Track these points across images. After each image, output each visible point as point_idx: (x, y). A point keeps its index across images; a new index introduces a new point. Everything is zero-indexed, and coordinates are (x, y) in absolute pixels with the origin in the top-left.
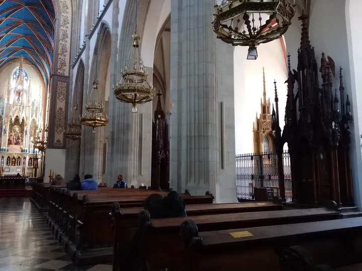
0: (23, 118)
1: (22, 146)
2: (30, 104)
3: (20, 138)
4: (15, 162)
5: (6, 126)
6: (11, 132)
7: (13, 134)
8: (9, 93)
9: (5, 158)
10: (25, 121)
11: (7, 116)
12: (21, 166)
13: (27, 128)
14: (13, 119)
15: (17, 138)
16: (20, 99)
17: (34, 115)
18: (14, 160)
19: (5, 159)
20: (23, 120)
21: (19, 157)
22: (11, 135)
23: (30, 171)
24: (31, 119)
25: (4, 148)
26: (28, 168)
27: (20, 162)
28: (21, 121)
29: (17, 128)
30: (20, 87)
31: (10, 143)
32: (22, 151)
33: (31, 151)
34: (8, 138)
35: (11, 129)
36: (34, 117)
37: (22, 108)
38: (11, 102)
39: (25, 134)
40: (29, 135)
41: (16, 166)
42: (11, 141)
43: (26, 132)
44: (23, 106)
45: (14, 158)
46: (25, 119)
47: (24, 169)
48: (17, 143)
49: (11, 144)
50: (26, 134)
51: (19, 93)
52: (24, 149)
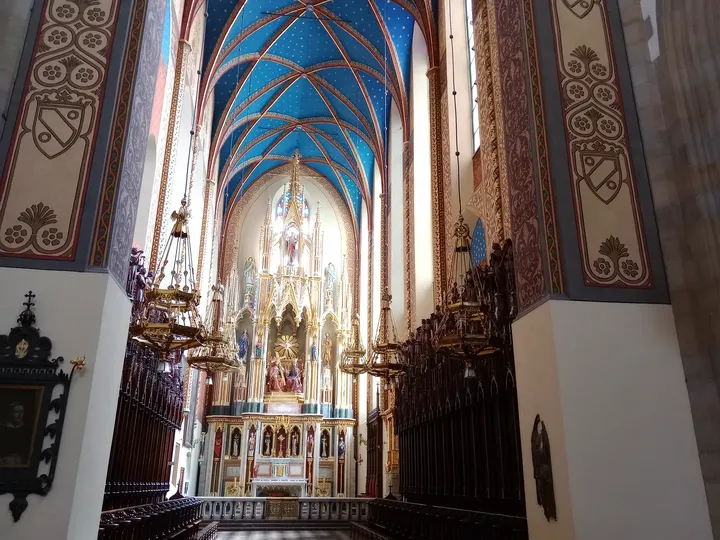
0: (305, 309)
1: (302, 395)
2: (321, 274)
3: (297, 370)
4: (285, 442)
5: (260, 336)
6: (273, 355)
7: (278, 362)
8: (267, 248)
9: (258, 432)
10: (310, 318)
11: (263, 308)
12: (302, 458)
13: (315, 340)
14: (279, 314)
15: (288, 372)
16: (295, 262)
17: (330, 305)
18: (281, 438)
19: (259, 434)
20: (304, 314)
21: (296, 429)
22: (274, 365)
23: (326, 473)
24: (324, 315)
25: (256, 401)
26: (322, 465)
27: (298, 445)
28: (299, 318)
29: (287, 343)
30: (293, 231)
31: (270, 386)
32: (304, 408)
33: (325, 409)
34: (265, 372)
35: (273, 349)
36: (330, 309)
37: (299, 283)
38: (273, 270)
39: (308, 357)
40: (320, 361)
41: (289, 458)
42: (273, 381)
43: (313, 350)
44: (304, 280)
45: (282, 431)
46: (309, 313)
47: (309, 467)
48: (288, 388)
49: (273, 389)
50: (313, 356)
51: (291, 248)
52: (307, 402)
